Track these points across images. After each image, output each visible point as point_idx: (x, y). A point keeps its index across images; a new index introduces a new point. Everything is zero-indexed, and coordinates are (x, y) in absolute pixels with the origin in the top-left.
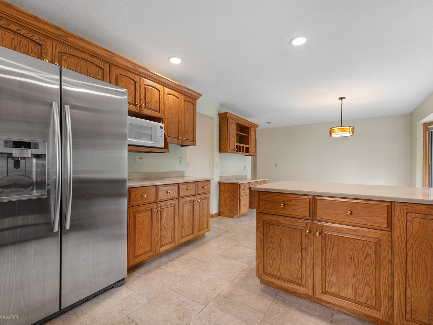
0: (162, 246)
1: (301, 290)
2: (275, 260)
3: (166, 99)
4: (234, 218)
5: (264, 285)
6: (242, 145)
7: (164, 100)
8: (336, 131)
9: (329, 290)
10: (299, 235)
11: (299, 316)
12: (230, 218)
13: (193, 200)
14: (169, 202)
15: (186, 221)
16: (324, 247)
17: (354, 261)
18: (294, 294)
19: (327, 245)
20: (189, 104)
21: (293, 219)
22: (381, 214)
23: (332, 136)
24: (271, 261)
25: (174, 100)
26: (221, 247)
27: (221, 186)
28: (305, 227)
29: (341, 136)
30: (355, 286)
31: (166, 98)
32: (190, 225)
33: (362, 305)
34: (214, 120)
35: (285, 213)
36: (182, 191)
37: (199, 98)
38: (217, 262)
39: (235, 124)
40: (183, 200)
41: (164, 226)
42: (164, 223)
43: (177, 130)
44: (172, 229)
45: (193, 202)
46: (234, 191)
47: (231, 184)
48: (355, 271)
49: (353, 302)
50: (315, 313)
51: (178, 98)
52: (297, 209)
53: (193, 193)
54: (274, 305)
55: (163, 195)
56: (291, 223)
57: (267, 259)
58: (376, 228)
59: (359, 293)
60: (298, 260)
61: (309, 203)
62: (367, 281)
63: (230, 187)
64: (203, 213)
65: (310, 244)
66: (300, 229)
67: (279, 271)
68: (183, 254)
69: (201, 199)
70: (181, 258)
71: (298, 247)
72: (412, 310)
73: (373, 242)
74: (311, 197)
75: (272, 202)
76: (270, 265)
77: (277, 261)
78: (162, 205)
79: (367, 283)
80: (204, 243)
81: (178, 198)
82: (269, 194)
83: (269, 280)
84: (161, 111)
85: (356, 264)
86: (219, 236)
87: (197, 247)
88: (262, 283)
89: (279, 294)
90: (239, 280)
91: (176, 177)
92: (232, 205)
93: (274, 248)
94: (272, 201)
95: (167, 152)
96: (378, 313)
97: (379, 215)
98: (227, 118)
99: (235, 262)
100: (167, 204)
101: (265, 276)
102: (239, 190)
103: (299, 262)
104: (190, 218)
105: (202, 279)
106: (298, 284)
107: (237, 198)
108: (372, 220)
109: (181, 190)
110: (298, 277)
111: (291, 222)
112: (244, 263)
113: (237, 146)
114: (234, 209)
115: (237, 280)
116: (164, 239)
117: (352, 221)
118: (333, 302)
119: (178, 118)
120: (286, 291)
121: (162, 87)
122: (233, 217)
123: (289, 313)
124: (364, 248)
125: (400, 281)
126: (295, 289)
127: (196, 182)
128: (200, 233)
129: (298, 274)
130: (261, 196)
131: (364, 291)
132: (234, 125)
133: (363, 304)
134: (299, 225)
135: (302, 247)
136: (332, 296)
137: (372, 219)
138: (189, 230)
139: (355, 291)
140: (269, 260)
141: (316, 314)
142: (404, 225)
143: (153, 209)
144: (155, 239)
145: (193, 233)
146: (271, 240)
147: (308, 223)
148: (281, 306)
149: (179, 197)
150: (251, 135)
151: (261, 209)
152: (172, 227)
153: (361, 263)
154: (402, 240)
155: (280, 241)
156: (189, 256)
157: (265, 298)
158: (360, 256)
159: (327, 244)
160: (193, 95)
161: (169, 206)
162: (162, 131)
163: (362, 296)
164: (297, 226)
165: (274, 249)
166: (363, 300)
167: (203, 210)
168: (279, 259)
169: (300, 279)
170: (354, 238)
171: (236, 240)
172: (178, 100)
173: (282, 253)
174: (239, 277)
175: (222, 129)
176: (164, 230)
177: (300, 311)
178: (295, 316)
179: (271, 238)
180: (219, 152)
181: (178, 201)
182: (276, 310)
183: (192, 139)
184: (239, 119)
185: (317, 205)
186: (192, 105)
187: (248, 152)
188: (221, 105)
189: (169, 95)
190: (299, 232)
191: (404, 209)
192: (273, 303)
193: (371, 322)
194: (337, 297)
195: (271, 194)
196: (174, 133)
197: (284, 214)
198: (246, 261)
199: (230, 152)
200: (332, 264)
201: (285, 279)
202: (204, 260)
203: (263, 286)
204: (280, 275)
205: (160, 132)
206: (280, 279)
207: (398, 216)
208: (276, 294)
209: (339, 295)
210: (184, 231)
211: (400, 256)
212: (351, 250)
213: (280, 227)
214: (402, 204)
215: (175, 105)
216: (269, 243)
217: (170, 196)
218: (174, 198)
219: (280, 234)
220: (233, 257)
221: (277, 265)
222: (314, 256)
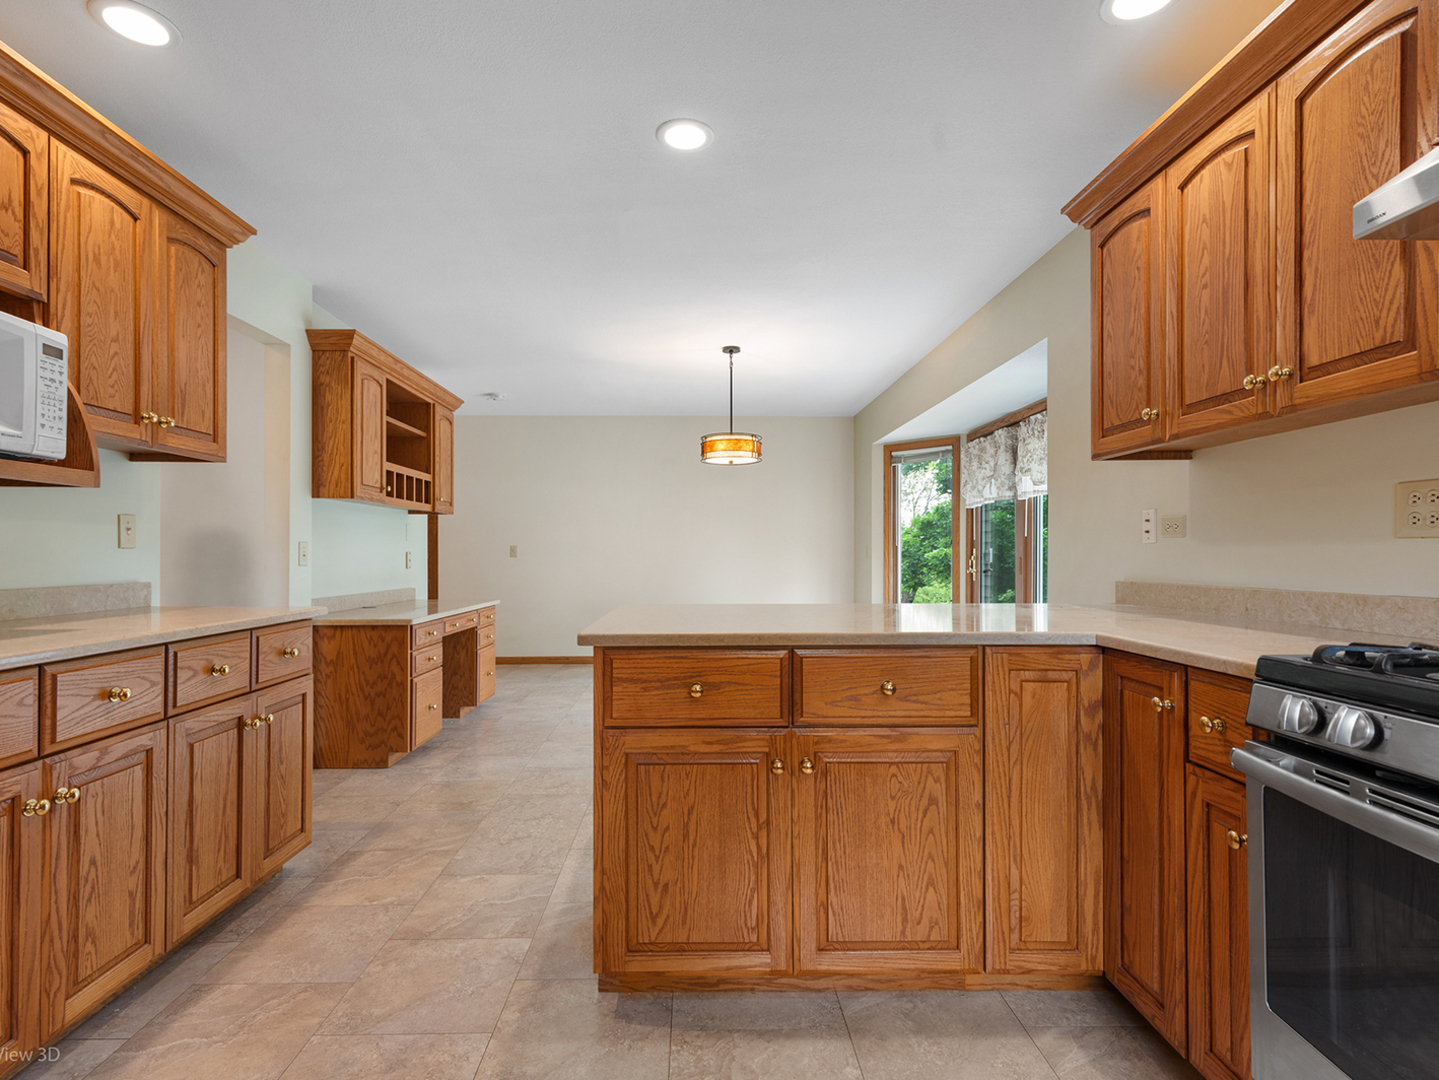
0: (77, 984)
1: (756, 966)
2: (670, 889)
3: (68, 207)
4: (387, 767)
5: (617, 994)
6: (406, 471)
7: (54, 209)
8: (720, 446)
9: (837, 934)
10: (749, 783)
11: (765, 1055)
12: (369, 767)
13: (240, 719)
14: (119, 747)
15: (205, 822)
16: (822, 807)
17: (899, 829)
18: (722, 987)
19: (832, 797)
20: (195, 260)
21: (730, 733)
22: (959, 682)
23: (707, 461)
24: (655, 899)
25: (112, 223)
26: (384, 901)
27: (322, 638)
28: (767, 754)
29: (731, 462)
30: (903, 899)
31: (64, 197)
32: (227, 837)
33: (919, 949)
34: (289, 355)
35: (701, 716)
36: (189, 679)
37: (237, 242)
38: (393, 968)
39: (381, 386)
40: (191, 723)
41: (93, 874)
42: (93, 862)
43: (132, 377)
44: (135, 882)
45: (240, 724)
46: (389, 656)
47: (374, 627)
48: (902, 854)
49: (897, 949)
50: (799, 1023)
51: (136, 219)
52: (742, 697)
53: (238, 686)
54: (678, 1051)
55: (81, 712)
56: (722, 747)
57: (640, 892)
58: (948, 721)
59: (912, 915)
60: (747, 867)
61: (779, 673)
62: (930, 876)
63: (370, 640)
64: (283, 768)
65: (782, 804)
66: (753, 761)
67: (684, 923)
68: (198, 991)
69: (277, 707)
70: (193, 1010)
71: (747, 824)
72: (1021, 921)
73: (942, 762)
74: (782, 653)
75: (659, 684)
76: (651, 913)
77: (678, 890)
78: (77, 768)
79: (931, 883)
80: (293, 907)
81: (166, 718)
82: (647, 656)
83: (650, 970)
84: (38, 264)
85: (903, 837)
86: (354, 854)
87: (262, 932)
88: (608, 987)
89: (675, 1007)
90: (520, 1012)
91: (106, 614)
92: (380, 714)
93: (667, 848)
94: (658, 681)
95: (89, 486)
96: (956, 955)
97: (954, 686)
98: (350, 354)
99: (471, 942)
100: (108, 758)
101: (631, 959)
102: (409, 652)
103: (749, 874)
104: (225, 807)
105: (356, 1069)
106: (747, 947)
107: (403, 685)
108: (939, 702)
109: (182, 675)
110: (746, 925)
111: (724, 744)
112: (506, 937)
113: (389, 473)
114: (385, 731)
115: (511, 1016)
116: (94, 942)
117: (891, 713)
118: (848, 968)
119: (137, 319)
120: (696, 984)
121: (44, 135)
122: (382, 764)
123: (734, 1060)
124: (922, 785)
125: (999, 852)
126: (737, 967)
127: (251, 630)
128: (268, 865)
129: (746, 916)
130: (615, 665)
131: (923, 906)
132: (379, 389)
133: (921, 946)
134: (749, 750)
135: (758, 821)
136: (844, 950)
137: (940, 699)
138: (221, 863)
139: (902, 914)
140: (647, 896)
141: (803, 1025)
142: (1005, 703)
143: (23, 798)
144: (37, 963)
145: (238, 875)
146: (655, 821)
147: (778, 738)
148: (701, 1048)
149: (170, 712)
150: (437, 434)
151: (614, 716)
152: (132, 873)
153: (915, 829)
154: (1000, 744)
155: (686, 817)
156: (236, 987)
157: (640, 1040)
158: (913, 808)
159: (832, 792)
160: (213, 222)
161: (114, 767)
162: (57, 369)
163: (919, 923)
164: (742, 753)
165: (665, 852)
166: (920, 933)
167: (284, 755)
168: (683, 882)
169: (753, 929)
170: (897, 760)
171: (433, 853)
172: (135, 227)
173: (693, 858)
174: (511, 998)
175: (328, 397)
176: (89, 900)
177: (761, 1034)
178: (756, 1060)
179: (655, 814)
180: (313, 497)
181: (164, 732)
182: (693, 1069)
183: (206, 426)
184: (397, 367)
185: (802, 676)
186: (207, 266)
187: (427, 502)
188: (320, 295)
189: (83, 191)
190: (750, 772)
191: (1005, 661)
192: (673, 1048)
193: (925, 989)
194: (857, 950)
195: (652, 656)
196: (111, 391)
197: (699, 719)
198: (512, 924)
199: (362, 498)
200: (845, 852)
201: (702, 947)
202: (324, 980)
203: (613, 999)
204: (689, 936)
205: (41, 372)
206: (684, 951)
207: (994, 683)
208: (667, 1009)
209: (862, 942)
210: (198, 876)
211: (998, 786)
212: (893, 798)
213: (688, 767)
214: (1001, 650)
215: (117, 247)
216: (646, 835)
217: (119, 713)
218: (146, 721)
219: (688, 794)
220: (453, 925)
221: (678, 904)
222: (796, 842)
